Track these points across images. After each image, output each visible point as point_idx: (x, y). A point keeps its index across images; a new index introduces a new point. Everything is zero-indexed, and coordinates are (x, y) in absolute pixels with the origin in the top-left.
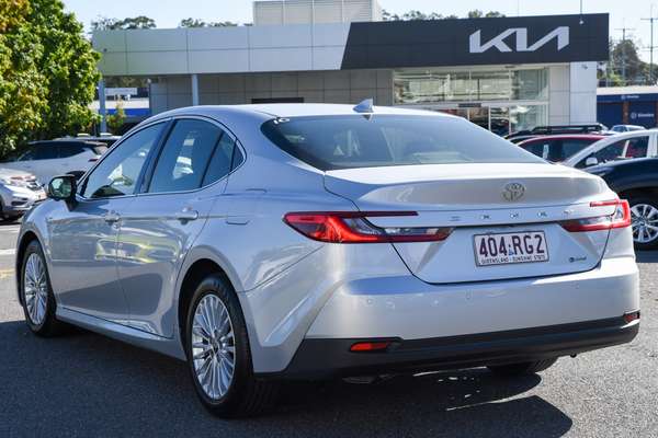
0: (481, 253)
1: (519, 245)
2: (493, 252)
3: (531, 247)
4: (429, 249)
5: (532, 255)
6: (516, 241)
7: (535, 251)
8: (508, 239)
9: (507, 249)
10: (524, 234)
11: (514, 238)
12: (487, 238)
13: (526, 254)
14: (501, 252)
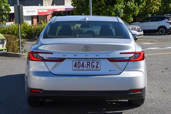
0: (74, 66)
1: (89, 65)
2: (79, 66)
3: (94, 66)
4: (56, 64)
5: (94, 68)
6: (88, 63)
7: (95, 67)
8: (85, 63)
9: (84, 65)
10: (92, 62)
11: (88, 62)
12: (77, 62)
13: (91, 68)
14: (82, 66)
